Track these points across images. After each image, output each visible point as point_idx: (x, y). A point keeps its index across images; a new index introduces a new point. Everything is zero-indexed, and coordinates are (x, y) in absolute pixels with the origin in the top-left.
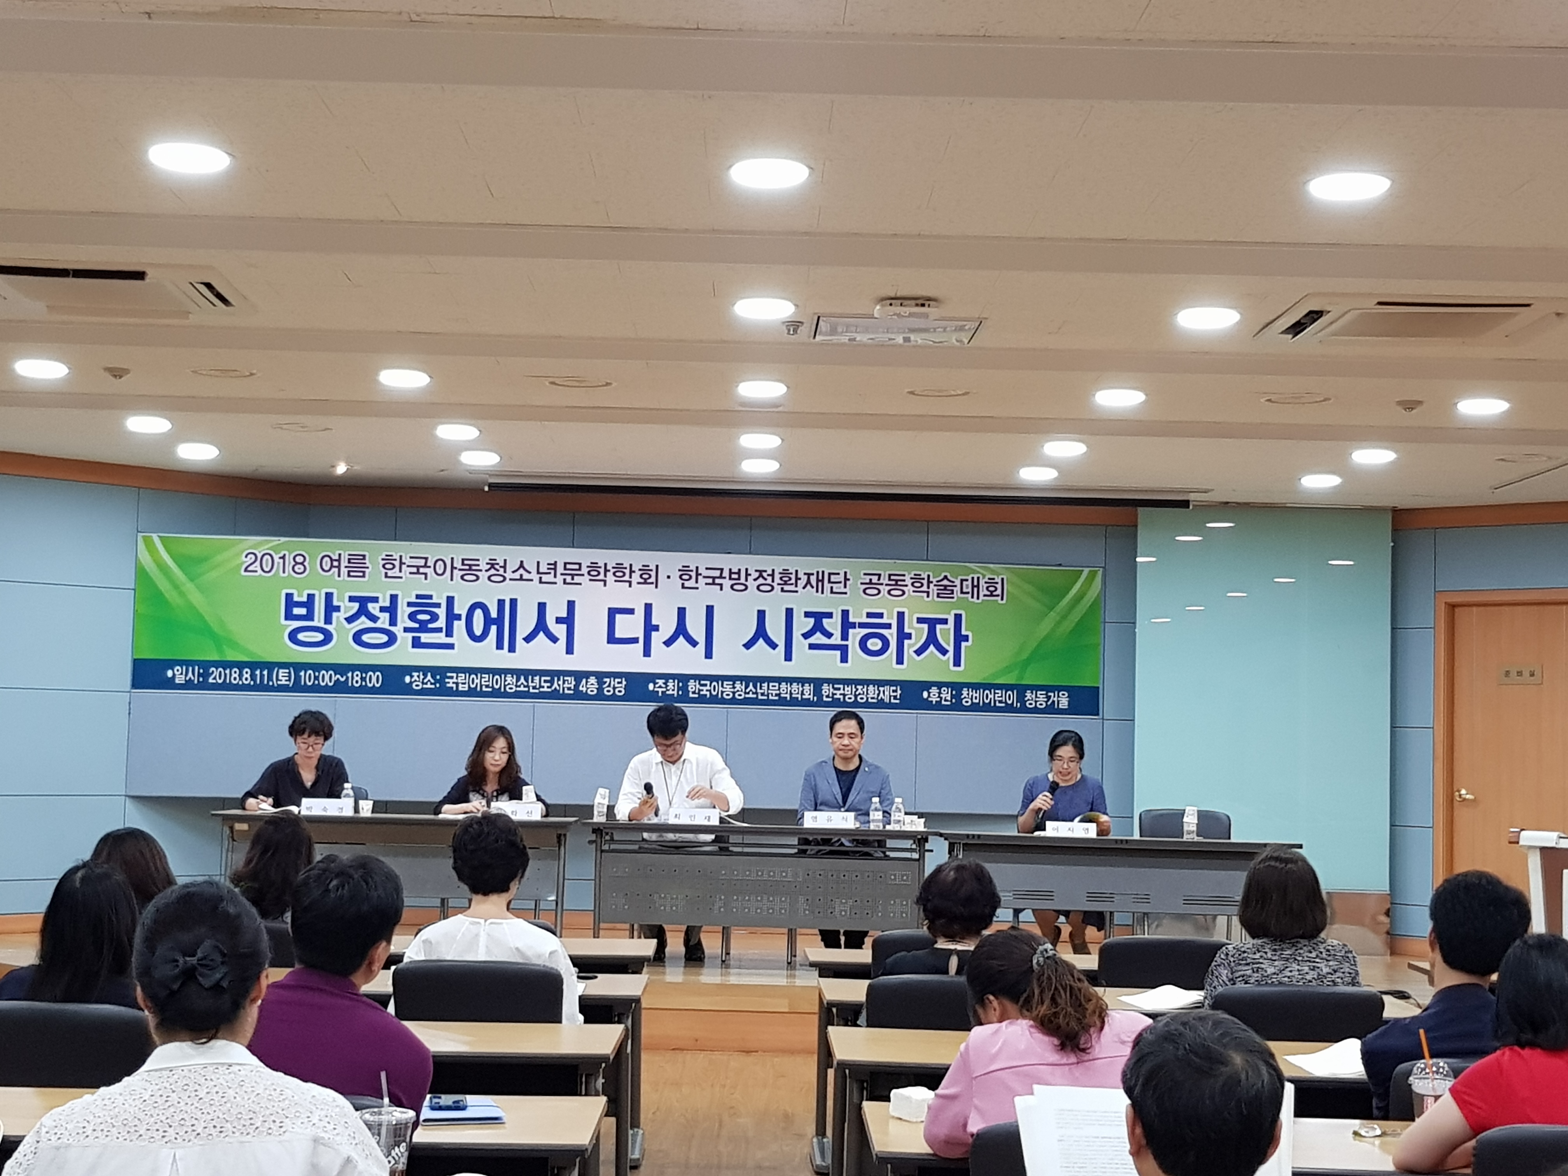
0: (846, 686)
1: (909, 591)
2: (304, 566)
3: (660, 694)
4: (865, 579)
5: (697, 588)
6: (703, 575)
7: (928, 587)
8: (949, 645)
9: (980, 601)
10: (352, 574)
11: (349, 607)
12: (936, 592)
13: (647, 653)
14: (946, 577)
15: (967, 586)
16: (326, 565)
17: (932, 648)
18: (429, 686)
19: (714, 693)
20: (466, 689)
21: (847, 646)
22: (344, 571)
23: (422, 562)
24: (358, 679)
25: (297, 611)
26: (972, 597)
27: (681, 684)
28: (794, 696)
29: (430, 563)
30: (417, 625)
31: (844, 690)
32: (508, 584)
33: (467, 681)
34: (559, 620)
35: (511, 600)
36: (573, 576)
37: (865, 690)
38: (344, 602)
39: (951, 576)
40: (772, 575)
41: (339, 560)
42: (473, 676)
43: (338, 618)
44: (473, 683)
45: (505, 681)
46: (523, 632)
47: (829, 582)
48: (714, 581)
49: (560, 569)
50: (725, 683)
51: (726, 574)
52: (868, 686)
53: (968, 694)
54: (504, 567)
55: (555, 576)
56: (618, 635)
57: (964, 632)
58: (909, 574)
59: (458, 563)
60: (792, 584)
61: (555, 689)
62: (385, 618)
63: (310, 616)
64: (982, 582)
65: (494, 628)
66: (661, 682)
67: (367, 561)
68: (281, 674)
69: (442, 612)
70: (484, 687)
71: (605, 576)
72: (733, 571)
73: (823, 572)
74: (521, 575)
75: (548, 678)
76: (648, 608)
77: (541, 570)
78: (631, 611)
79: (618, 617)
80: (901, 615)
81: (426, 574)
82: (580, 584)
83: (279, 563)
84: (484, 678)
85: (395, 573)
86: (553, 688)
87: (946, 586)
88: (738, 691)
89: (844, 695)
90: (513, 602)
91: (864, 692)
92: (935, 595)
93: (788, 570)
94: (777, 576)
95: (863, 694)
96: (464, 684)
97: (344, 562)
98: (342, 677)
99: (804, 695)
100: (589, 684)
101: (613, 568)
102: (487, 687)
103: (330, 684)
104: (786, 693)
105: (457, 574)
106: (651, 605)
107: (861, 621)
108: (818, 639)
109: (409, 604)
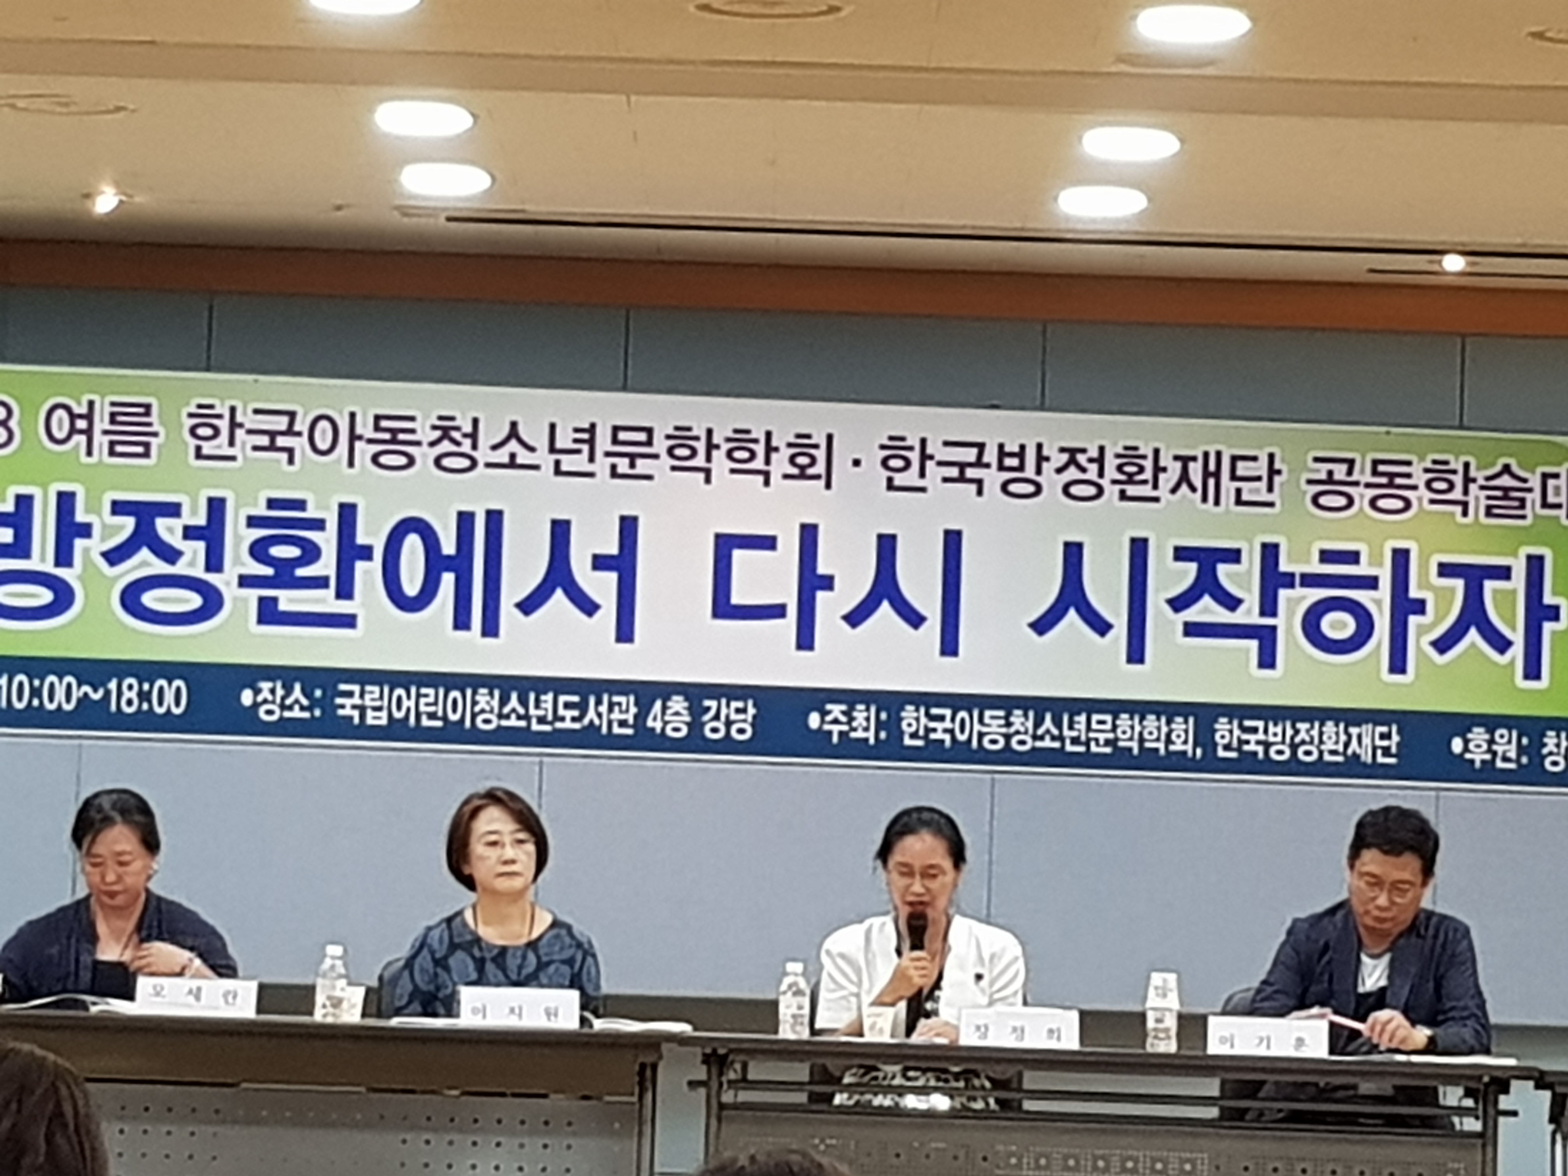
0: (1271, 724)
1: (1420, 499)
2: (10, 432)
3: (835, 739)
4: (1318, 471)
5: (922, 490)
6: (938, 458)
7: (1466, 492)
8: (1514, 629)
10: (119, 449)
11: (112, 527)
12: (1484, 502)
13: (805, 641)
14: (1507, 469)
15: (1557, 489)
16: (60, 428)
17: (1473, 634)
18: (297, 713)
19: (962, 738)
20: (384, 722)
21: (1274, 628)
22: (101, 441)
23: (282, 423)
24: (133, 694)
27: (884, 716)
28: (1148, 745)
29: (301, 425)
30: (269, 571)
31: (1266, 731)
32: (483, 475)
33: (386, 702)
34: (600, 563)
35: (489, 513)
36: (632, 459)
37: (1315, 733)
38: (100, 515)
39: (1520, 465)
40: (1100, 460)
41: (89, 417)
42: (400, 691)
43: (86, 551)
44: (399, 707)
45: (474, 703)
46: (514, 589)
47: (1234, 477)
48: (962, 473)
49: (603, 442)
50: (988, 713)
51: (991, 456)
52: (1322, 725)
53: (1558, 745)
54: (473, 436)
55: (592, 459)
56: (737, 598)
57: (1548, 599)
58: (1422, 459)
59: (365, 425)
60: (1145, 482)
61: (591, 722)
62: (195, 552)
63: (20, 547)
65: (448, 579)
66: (836, 710)
67: (154, 418)
69: (327, 540)
70: (424, 717)
71: (709, 459)
72: (1007, 449)
73: (1219, 454)
74: (513, 456)
75: (575, 699)
76: (809, 534)
77: (559, 445)
78: (768, 543)
79: (739, 556)
80: (1401, 558)
81: (290, 451)
82: (651, 478)
84: (426, 696)
86: (586, 721)
87: (1506, 490)
88: (1018, 732)
89: (1267, 745)
90: (494, 518)
91: (1312, 738)
92: (1482, 511)
93: (1136, 448)
94: (1111, 464)
95: (1311, 742)
96: (379, 709)
97: (102, 420)
98: (95, 690)
99: (1173, 743)
100: (669, 712)
101: (729, 440)
102: (432, 716)
103: (68, 707)
104: (1131, 739)
105: (364, 450)
106: (815, 527)
107: (1306, 569)
108: (1207, 611)
109: (253, 522)
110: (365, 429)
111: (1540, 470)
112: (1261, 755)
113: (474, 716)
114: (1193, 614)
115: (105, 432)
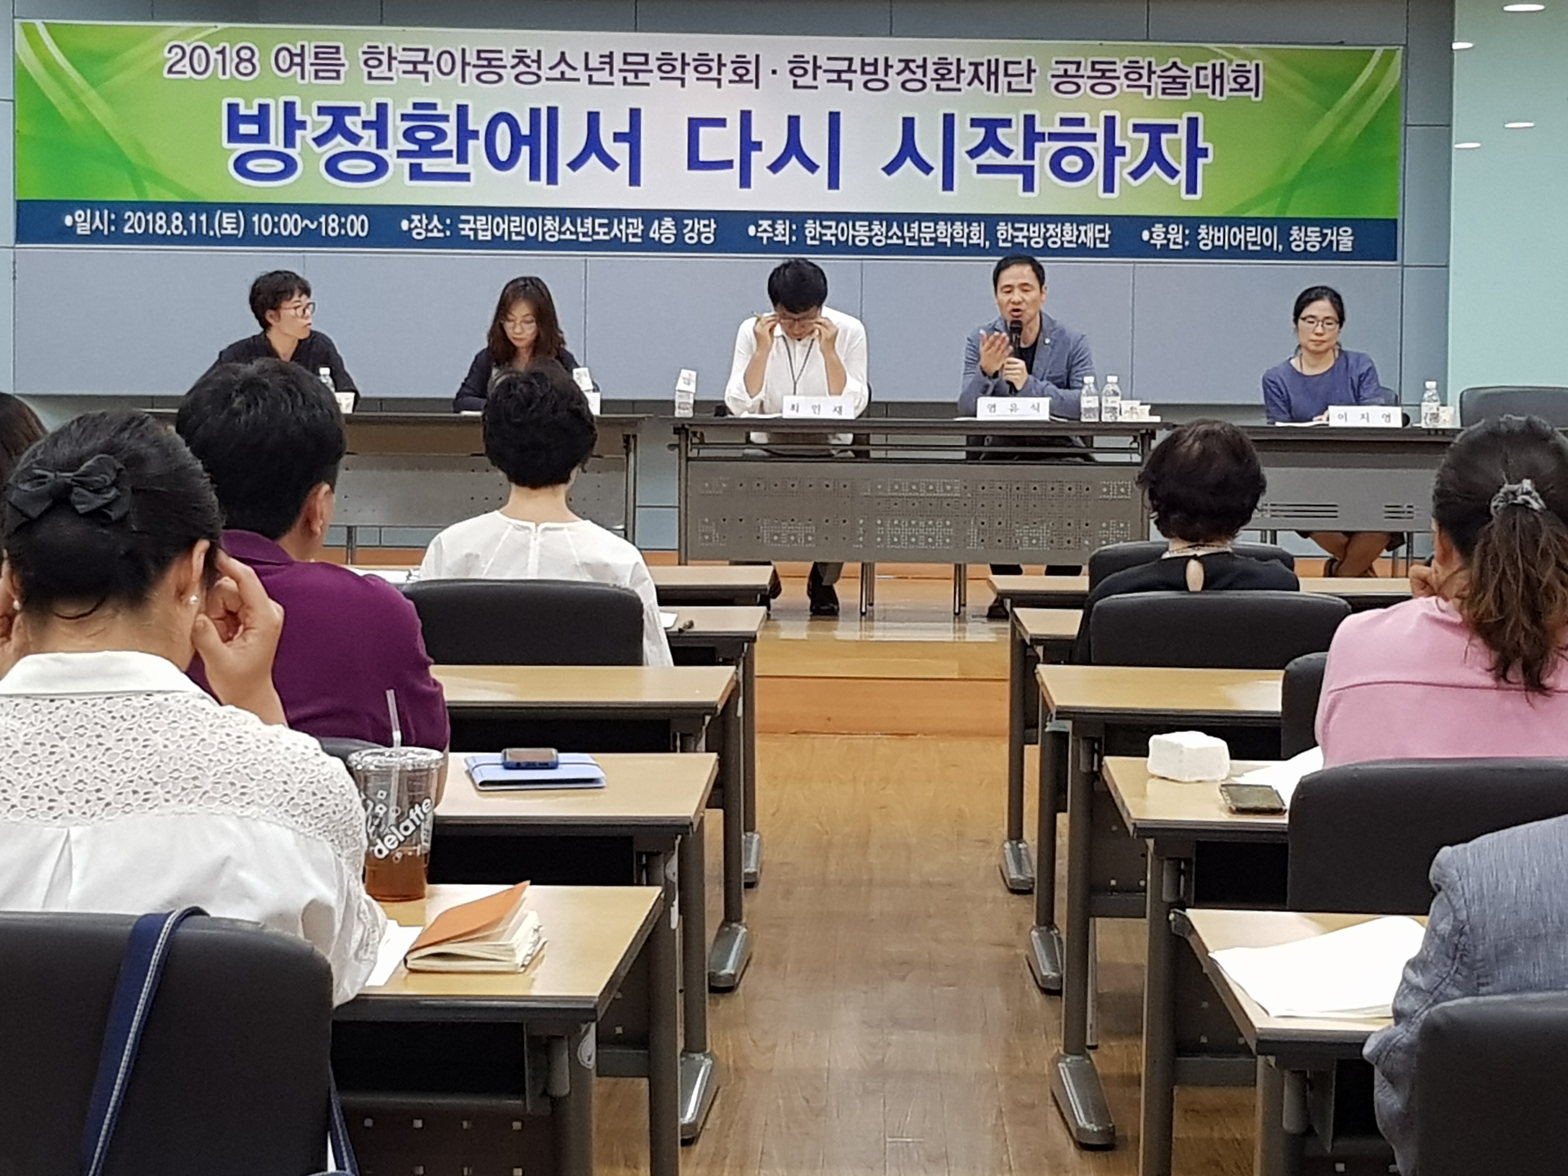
0: (1031, 225)
1: (1121, 85)
2: (254, 66)
3: (765, 241)
4: (1058, 69)
5: (815, 87)
6: (824, 68)
7: (1149, 80)
8: (1180, 163)
9: (1224, 98)
10: (321, 74)
11: (318, 122)
12: (1160, 86)
13: (745, 182)
14: (1175, 65)
15: (1206, 77)
16: (284, 62)
17: (1155, 168)
18: (435, 234)
19: (842, 239)
20: (489, 238)
21: (1032, 167)
22: (309, 70)
23: (420, 56)
24: (335, 225)
25: (245, 129)
26: (1214, 93)
27: (794, 227)
28: (956, 240)
29: (432, 57)
30: (416, 147)
31: (1028, 230)
32: (544, 86)
33: (489, 226)
34: (618, 137)
35: (549, 108)
36: (636, 73)
37: (1059, 230)
38: (311, 115)
39: (1182, 63)
40: (924, 66)
41: (302, 55)
42: (498, 219)
43: (303, 137)
44: (498, 230)
45: (544, 225)
46: (566, 154)
47: (1006, 74)
48: (839, 77)
49: (618, 63)
50: (858, 224)
51: (856, 65)
52: (1063, 225)
53: (1208, 234)
54: (538, 61)
55: (611, 74)
56: (702, 157)
57: (1201, 144)
58: (1122, 60)
59: (471, 56)
60: (952, 79)
61: (616, 235)
62: (370, 137)
63: (263, 136)
64: (1227, 71)
65: (525, 150)
66: (765, 224)
67: (342, 55)
68: (225, 220)
69: (450, 128)
70: (513, 234)
71: (683, 72)
72: (867, 61)
73: (997, 61)
74: (563, 73)
75: (605, 221)
76: (746, 117)
77: (591, 66)
78: (721, 122)
79: (703, 131)
80: (1110, 122)
81: (426, 74)
82: (647, 84)
83: (216, 60)
84: (514, 221)
85: (383, 71)
86: (612, 235)
87: (1174, 78)
88: (876, 235)
89: (1029, 239)
90: (553, 112)
91: (1057, 233)
92: (1160, 91)
93: (946, 59)
94: (931, 68)
95: (1056, 236)
96: (486, 230)
97: (310, 57)
98: (312, 223)
99: (972, 239)
100: (663, 228)
101: (695, 60)
102: (518, 234)
103: (296, 233)
104: (946, 237)
105: (471, 72)
106: (749, 112)
107: (1052, 130)
108: (991, 157)
109: (404, 117)
110: (471, 58)
111: (1195, 65)
113: (544, 233)
114: (983, 159)
115: (312, 64)
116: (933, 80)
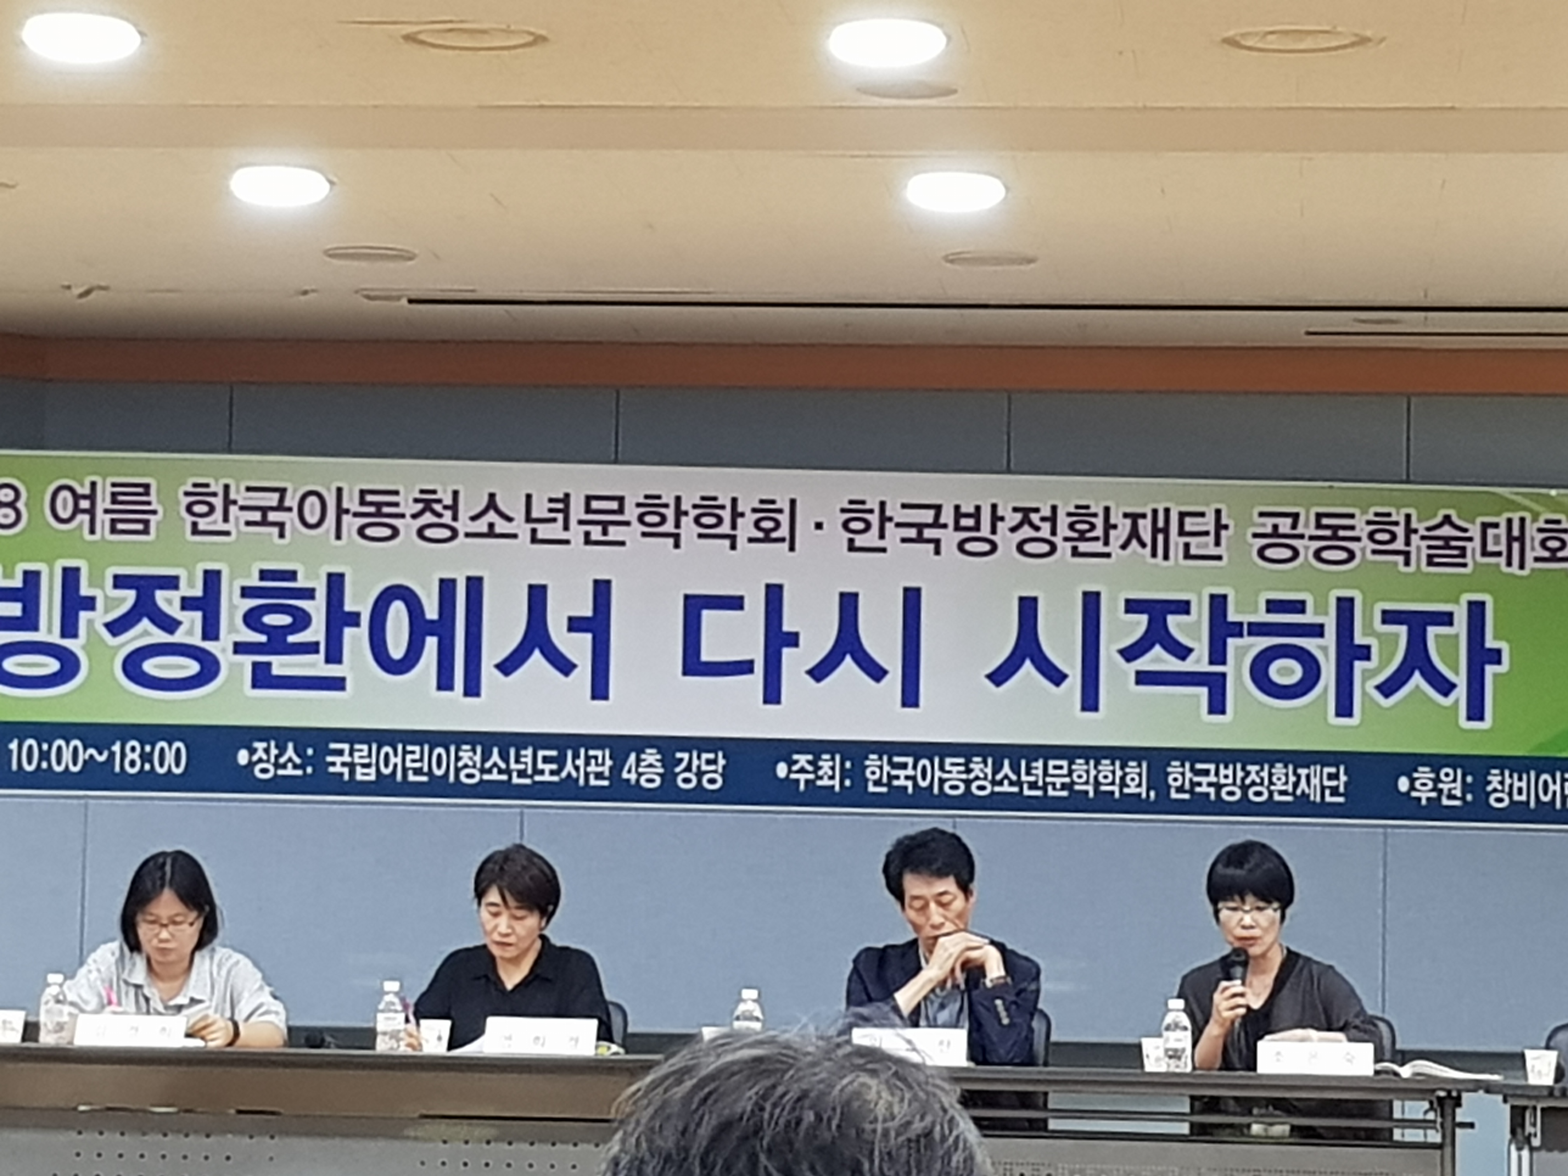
0: (1222, 767)
1: (1363, 550)
2: (18, 513)
3: (802, 787)
4: (1264, 525)
5: (883, 550)
6: (897, 519)
7: (1408, 543)
8: (1457, 673)
9: (1525, 572)
10: (120, 526)
11: (114, 599)
12: (1425, 552)
13: (772, 695)
14: (1447, 520)
15: (1497, 538)
16: (65, 507)
17: (1417, 678)
18: (290, 771)
19: (924, 784)
20: (373, 778)
21: (1223, 675)
22: (103, 519)
23: (272, 499)
24: (135, 756)
25: (4, 609)
26: (1509, 564)
27: (848, 765)
28: (1103, 788)
29: (291, 501)
30: (263, 638)
31: (1217, 774)
32: (463, 544)
33: (374, 761)
34: (575, 625)
35: (469, 579)
36: (605, 526)
37: (1265, 774)
38: (103, 589)
39: (1460, 517)
40: (1052, 519)
41: (92, 497)
42: (387, 749)
43: (90, 622)
44: (386, 765)
45: (458, 758)
46: (494, 650)
47: (1182, 532)
48: (920, 533)
49: (577, 511)
50: (948, 761)
51: (947, 517)
52: (1272, 766)
53: (1502, 783)
54: (454, 508)
55: (566, 528)
56: (706, 656)
57: (1490, 643)
58: (1364, 512)
59: (351, 499)
60: (1096, 539)
61: (569, 775)
62: (193, 622)
63: (28, 620)
64: (1531, 530)
65: (431, 643)
66: (803, 760)
67: (153, 498)
69: (317, 608)
70: (410, 772)
71: (677, 525)
72: (964, 510)
73: (1167, 511)
74: (491, 526)
75: (554, 753)
76: (774, 594)
77: (535, 514)
78: (735, 603)
79: (708, 616)
80: (1345, 607)
81: (281, 525)
82: (622, 543)
84: (413, 752)
85: (215, 522)
86: (564, 774)
87: (1447, 539)
88: (977, 778)
89: (1218, 787)
90: (475, 585)
91: (1262, 779)
92: (1424, 560)
93: (1087, 507)
94: (1063, 522)
95: (1262, 784)
96: (369, 766)
97: (104, 500)
98: (100, 753)
99: (1128, 786)
100: (643, 764)
101: (695, 506)
102: (418, 772)
103: (75, 769)
104: (1087, 783)
105: (350, 524)
106: (780, 587)
107: (1254, 619)
108: (1158, 660)
109: (246, 592)
110: (351, 503)
111: (1480, 520)
112: (1213, 797)
113: (458, 770)
114: (1145, 663)
115: (107, 511)
116: (1067, 539)
